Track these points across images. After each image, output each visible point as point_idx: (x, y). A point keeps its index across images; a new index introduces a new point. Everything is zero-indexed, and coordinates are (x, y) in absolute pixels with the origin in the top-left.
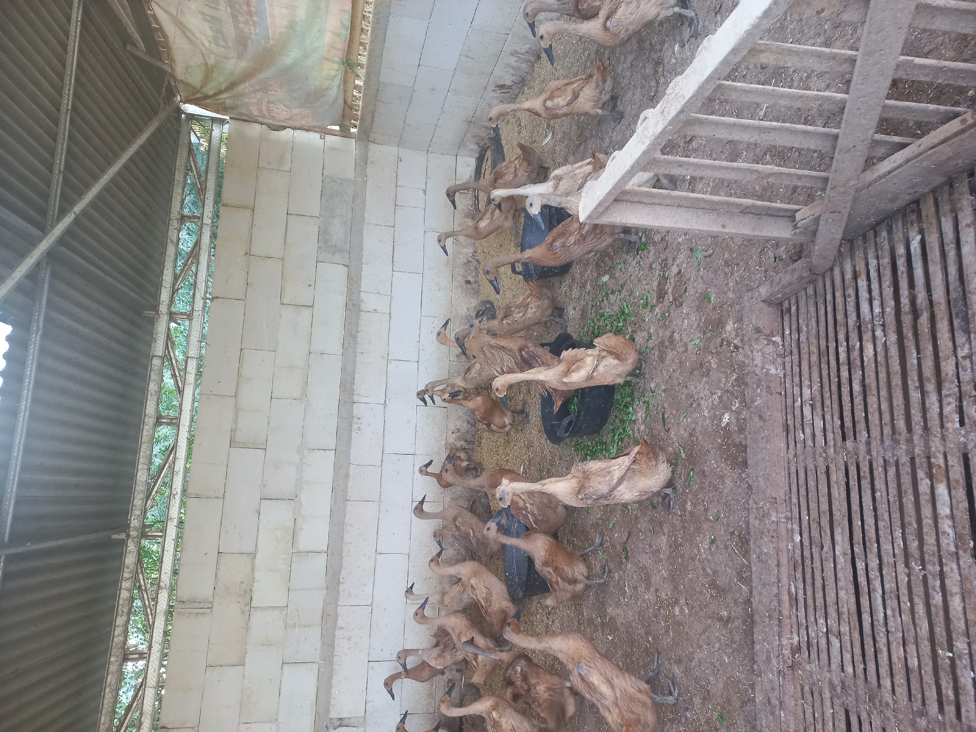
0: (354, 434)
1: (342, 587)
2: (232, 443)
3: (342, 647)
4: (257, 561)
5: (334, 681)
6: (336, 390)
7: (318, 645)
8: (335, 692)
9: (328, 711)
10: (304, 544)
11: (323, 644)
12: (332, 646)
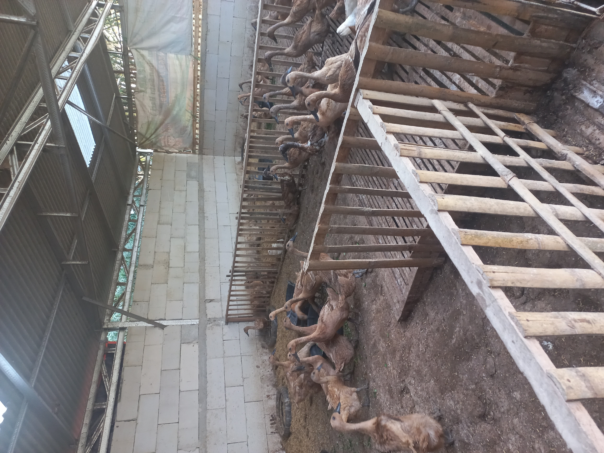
0: (206, 221)
1: (206, 262)
2: (158, 223)
3: (208, 278)
4: (171, 254)
5: (206, 288)
6: (197, 210)
7: (198, 278)
8: (207, 291)
9: (204, 297)
10: (188, 249)
11: (200, 278)
12: (204, 278)
